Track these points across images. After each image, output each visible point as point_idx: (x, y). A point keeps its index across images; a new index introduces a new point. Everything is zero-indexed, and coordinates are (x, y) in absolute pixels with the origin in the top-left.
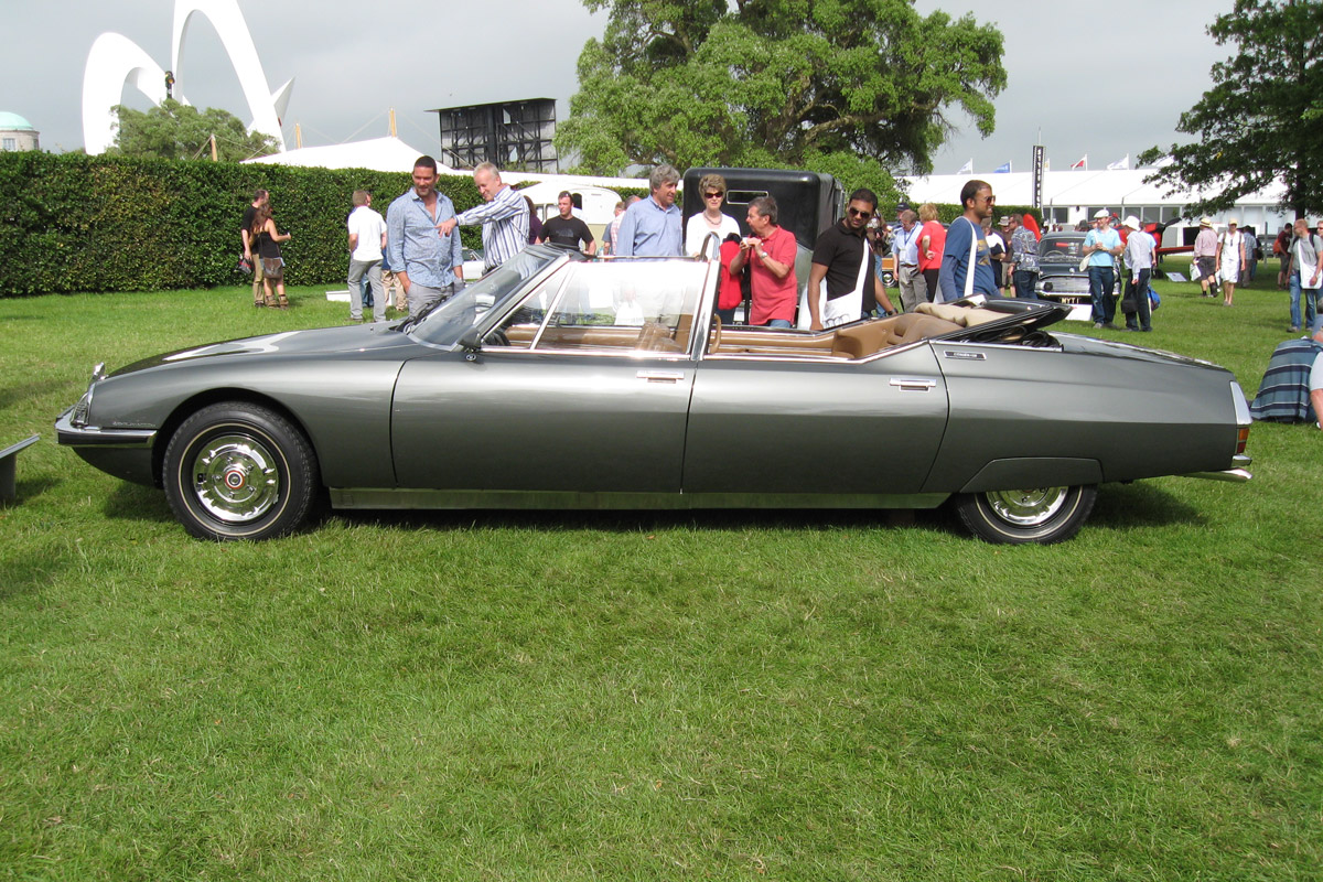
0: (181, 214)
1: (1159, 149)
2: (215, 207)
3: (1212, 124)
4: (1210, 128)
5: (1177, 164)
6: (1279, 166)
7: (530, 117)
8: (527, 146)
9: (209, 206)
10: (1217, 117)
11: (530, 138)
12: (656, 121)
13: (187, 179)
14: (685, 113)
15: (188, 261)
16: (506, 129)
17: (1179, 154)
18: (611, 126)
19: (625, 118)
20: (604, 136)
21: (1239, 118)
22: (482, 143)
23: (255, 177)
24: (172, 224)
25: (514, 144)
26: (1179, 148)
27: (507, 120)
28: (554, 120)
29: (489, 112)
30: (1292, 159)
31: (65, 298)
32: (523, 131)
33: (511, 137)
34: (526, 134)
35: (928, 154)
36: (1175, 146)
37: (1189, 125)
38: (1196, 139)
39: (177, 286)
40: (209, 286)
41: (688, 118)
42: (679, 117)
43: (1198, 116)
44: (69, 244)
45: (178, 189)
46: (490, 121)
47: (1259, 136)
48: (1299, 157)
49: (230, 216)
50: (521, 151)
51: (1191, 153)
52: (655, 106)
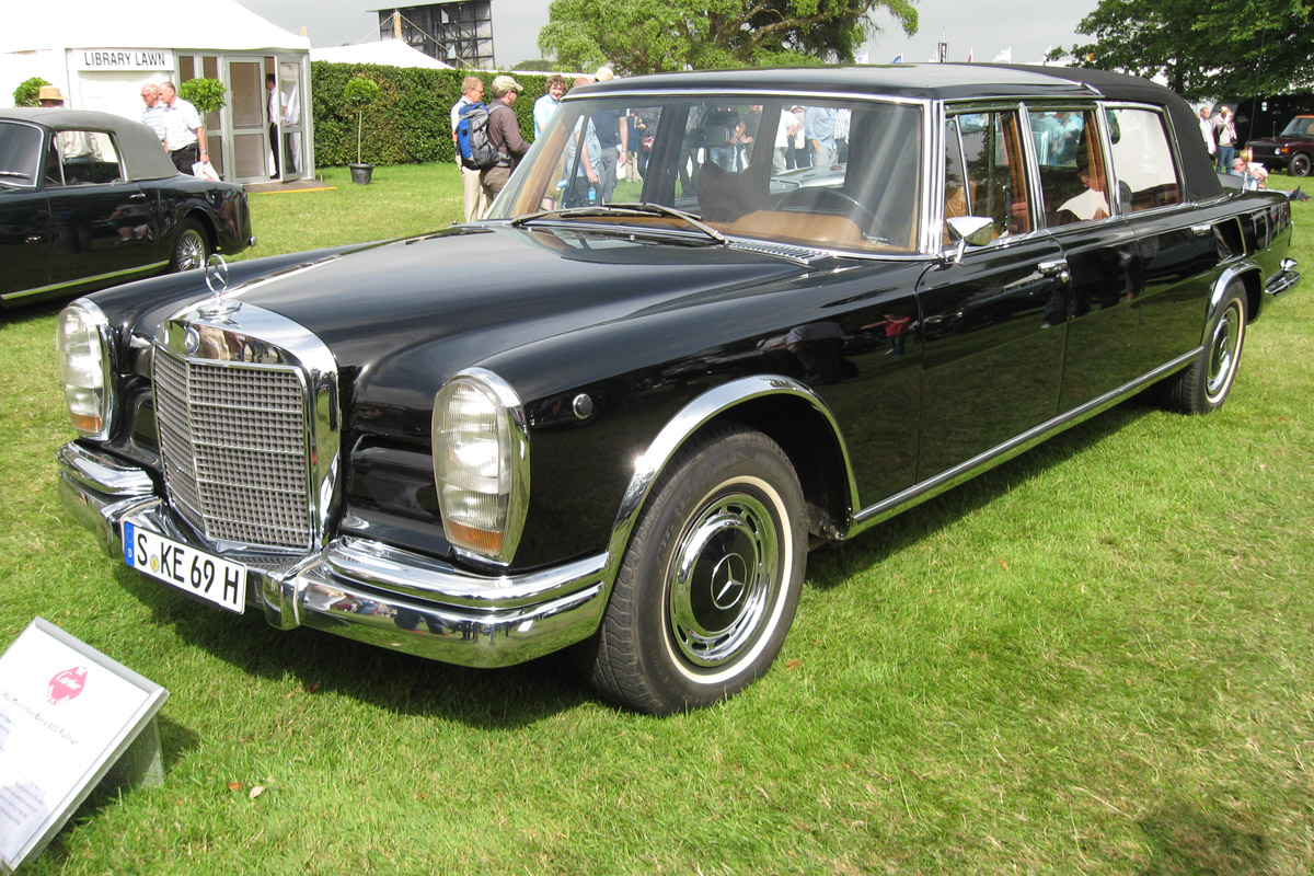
0: (405, 108)
1: (1063, 49)
2: (424, 102)
3: (1105, 27)
4: (1103, 30)
5: (1077, 61)
6: (1161, 64)
7: (467, 16)
8: (464, 44)
9: (421, 101)
10: (1108, 22)
11: (467, 36)
12: (631, 25)
13: (407, 81)
14: (657, 19)
15: (409, 143)
16: (443, 29)
17: (1079, 53)
18: (589, 29)
19: (603, 22)
20: (585, 39)
21: (1128, 22)
22: (421, 41)
23: (447, 79)
24: (400, 115)
25: (452, 42)
26: (1079, 48)
27: (445, 19)
28: (490, 20)
29: (428, 13)
30: (1171, 57)
31: (340, 170)
32: (460, 29)
33: (448, 36)
34: (463, 33)
35: (852, 51)
36: (1076, 46)
37: (1086, 27)
38: (1092, 39)
39: (402, 162)
40: (420, 162)
41: (660, 22)
42: (652, 22)
43: (1094, 21)
44: (341, 130)
45: (401, 89)
46: (429, 20)
47: (1146, 38)
48: (1178, 55)
49: (433, 109)
50: (459, 48)
51: (1090, 52)
52: (630, 13)
